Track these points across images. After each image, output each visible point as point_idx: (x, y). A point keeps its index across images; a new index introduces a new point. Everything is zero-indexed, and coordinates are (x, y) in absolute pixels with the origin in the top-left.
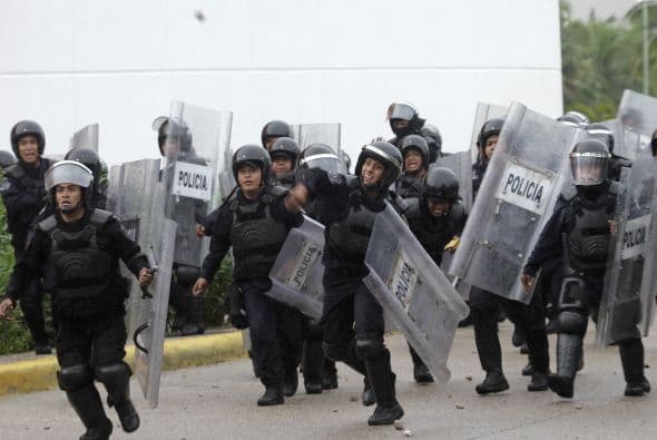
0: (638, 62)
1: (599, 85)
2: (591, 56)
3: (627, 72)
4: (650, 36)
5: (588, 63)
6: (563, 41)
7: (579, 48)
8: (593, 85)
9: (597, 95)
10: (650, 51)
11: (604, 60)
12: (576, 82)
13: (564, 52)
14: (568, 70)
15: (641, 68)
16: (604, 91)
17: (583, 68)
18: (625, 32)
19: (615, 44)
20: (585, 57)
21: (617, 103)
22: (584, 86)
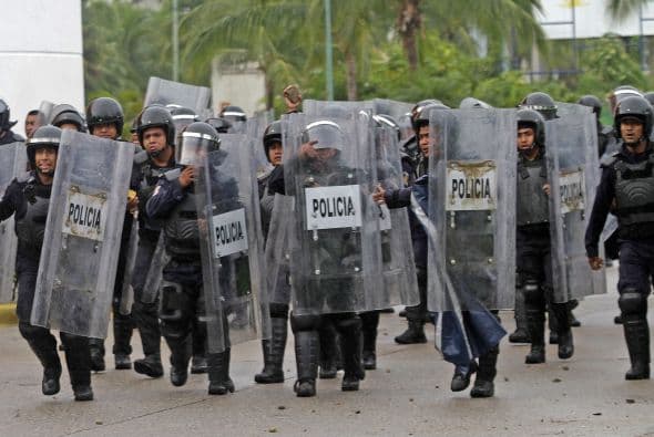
0: (167, 46)
1: (124, 71)
2: (115, 39)
3: (154, 56)
4: (180, 18)
5: (112, 46)
6: (84, 22)
7: (103, 30)
8: (118, 71)
9: (122, 82)
10: (180, 34)
11: (130, 45)
12: (99, 67)
13: (86, 35)
14: (89, 55)
15: (169, 54)
16: (129, 77)
17: (106, 52)
18: (153, 14)
19: (142, 26)
20: (109, 41)
21: (144, 90)
22: (108, 72)
